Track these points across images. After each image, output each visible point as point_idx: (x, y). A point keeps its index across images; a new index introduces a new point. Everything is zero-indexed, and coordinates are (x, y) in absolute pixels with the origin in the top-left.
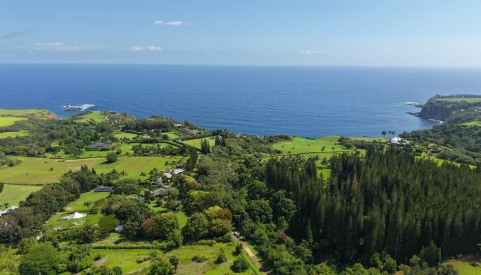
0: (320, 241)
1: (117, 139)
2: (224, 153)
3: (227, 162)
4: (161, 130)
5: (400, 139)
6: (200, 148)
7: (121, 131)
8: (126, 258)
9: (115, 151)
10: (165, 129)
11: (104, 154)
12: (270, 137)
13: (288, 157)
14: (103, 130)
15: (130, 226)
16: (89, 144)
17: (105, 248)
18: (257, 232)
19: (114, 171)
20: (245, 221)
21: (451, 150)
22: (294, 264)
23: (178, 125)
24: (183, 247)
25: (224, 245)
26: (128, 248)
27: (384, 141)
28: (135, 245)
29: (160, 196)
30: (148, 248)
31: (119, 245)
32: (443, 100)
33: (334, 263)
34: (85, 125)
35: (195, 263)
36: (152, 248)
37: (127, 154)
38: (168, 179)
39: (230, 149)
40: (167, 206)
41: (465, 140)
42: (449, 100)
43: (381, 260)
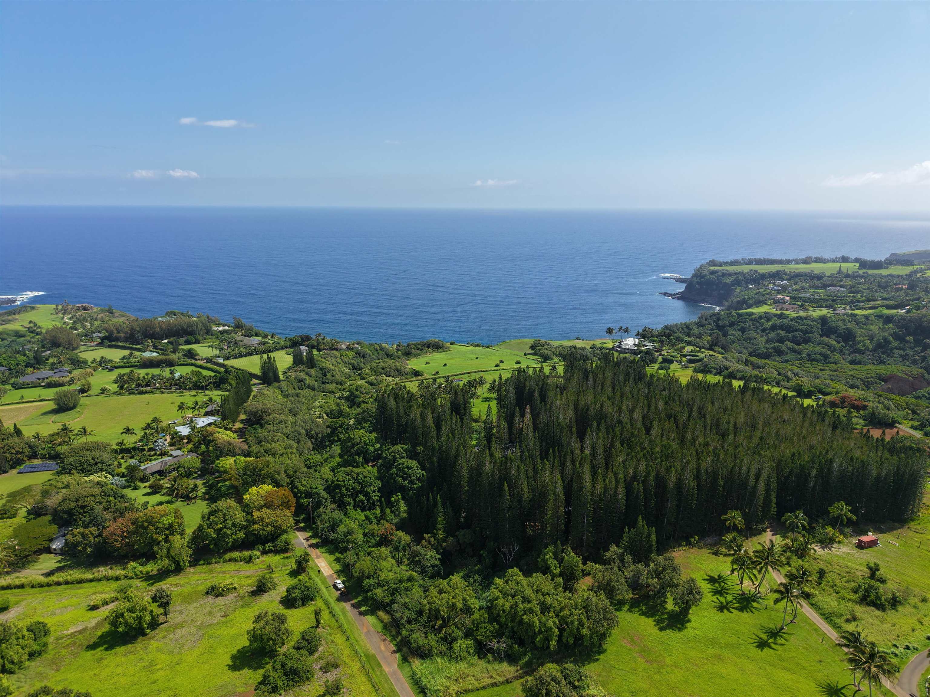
0: (457, 533)
1: (85, 362)
2: (309, 381)
3: (314, 398)
4: (182, 340)
5: (637, 341)
6: (258, 371)
7: (99, 344)
8: (65, 602)
9: (76, 387)
10: (191, 338)
11: (51, 393)
12: (409, 345)
13: (431, 381)
14: (55, 344)
15: (79, 538)
16: (20, 373)
17: (22, 586)
18: (342, 529)
19: (65, 429)
20: (322, 509)
21: (720, 356)
22: (401, 581)
23: (221, 329)
24: (192, 570)
25: (273, 559)
26: (72, 583)
27: (610, 345)
28: (89, 576)
29: (161, 473)
30: (117, 579)
31: (54, 578)
32: (720, 268)
33: (478, 572)
34: (18, 335)
35: (211, 599)
36: (126, 577)
37: (103, 391)
38: (182, 438)
39: (324, 372)
40: (171, 492)
41: (750, 339)
42: (730, 269)
43: (555, 558)
